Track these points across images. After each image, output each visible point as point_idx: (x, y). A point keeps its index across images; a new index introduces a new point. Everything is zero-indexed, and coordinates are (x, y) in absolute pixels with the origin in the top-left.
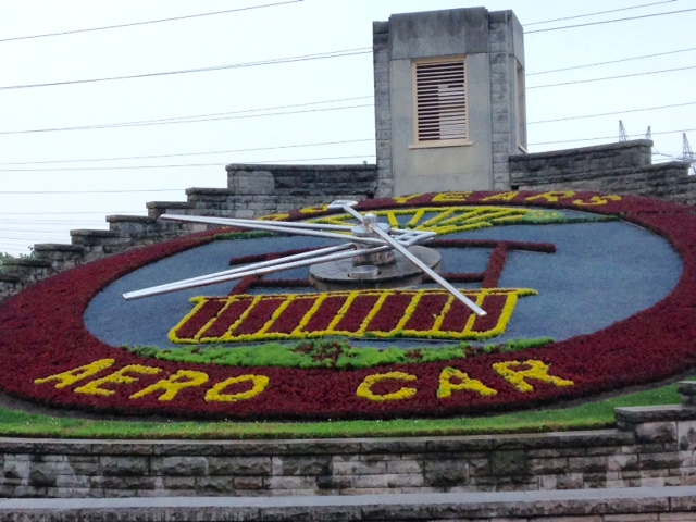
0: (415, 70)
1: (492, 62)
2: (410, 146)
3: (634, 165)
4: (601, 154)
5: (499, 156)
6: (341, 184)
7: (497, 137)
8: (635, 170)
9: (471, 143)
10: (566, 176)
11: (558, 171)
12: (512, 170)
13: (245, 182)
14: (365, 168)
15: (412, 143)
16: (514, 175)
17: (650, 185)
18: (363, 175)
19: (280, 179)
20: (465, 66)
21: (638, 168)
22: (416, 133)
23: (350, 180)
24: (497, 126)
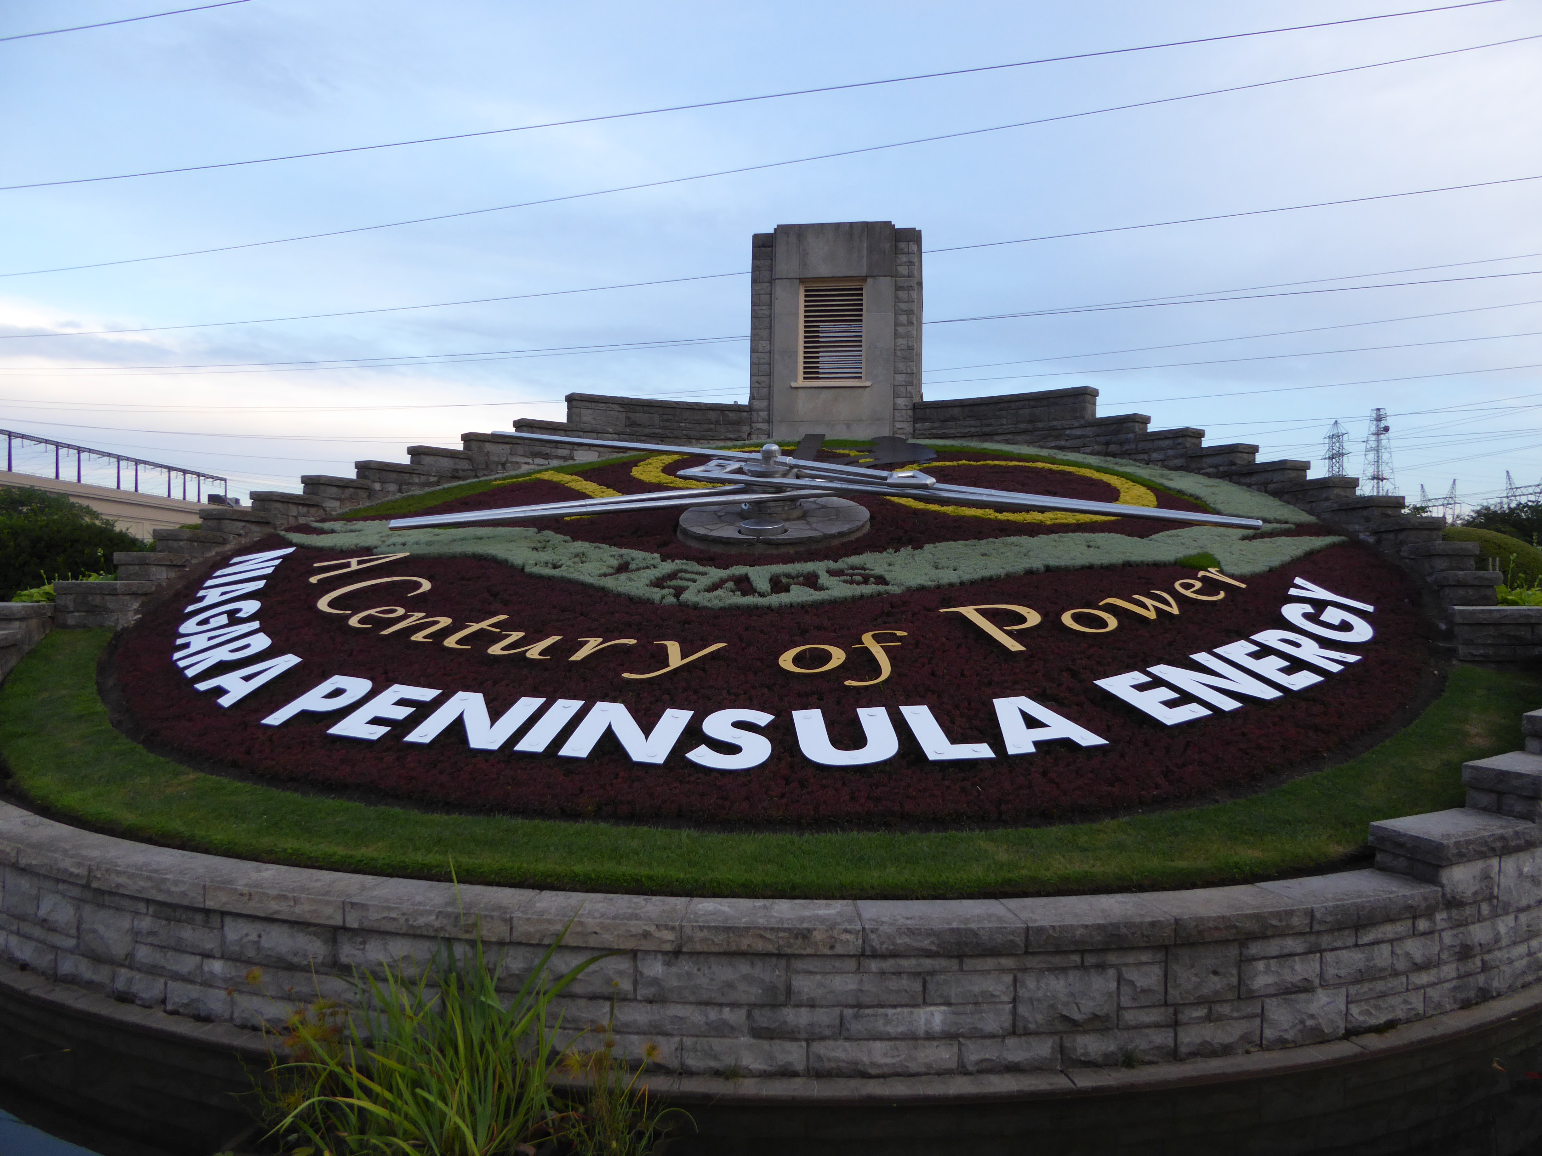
0: (802, 293)
1: (898, 288)
2: (793, 385)
3: (1076, 418)
4: (1032, 403)
5: (901, 402)
6: (706, 426)
7: (900, 378)
8: (1076, 424)
9: (868, 384)
10: (986, 429)
11: (977, 423)
12: (916, 420)
13: (587, 416)
14: (736, 408)
15: (796, 381)
16: (918, 426)
17: (1098, 443)
18: (732, 415)
19: (629, 414)
20: (864, 292)
21: (1082, 422)
22: (801, 370)
23: (717, 422)
24: (901, 366)
